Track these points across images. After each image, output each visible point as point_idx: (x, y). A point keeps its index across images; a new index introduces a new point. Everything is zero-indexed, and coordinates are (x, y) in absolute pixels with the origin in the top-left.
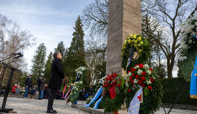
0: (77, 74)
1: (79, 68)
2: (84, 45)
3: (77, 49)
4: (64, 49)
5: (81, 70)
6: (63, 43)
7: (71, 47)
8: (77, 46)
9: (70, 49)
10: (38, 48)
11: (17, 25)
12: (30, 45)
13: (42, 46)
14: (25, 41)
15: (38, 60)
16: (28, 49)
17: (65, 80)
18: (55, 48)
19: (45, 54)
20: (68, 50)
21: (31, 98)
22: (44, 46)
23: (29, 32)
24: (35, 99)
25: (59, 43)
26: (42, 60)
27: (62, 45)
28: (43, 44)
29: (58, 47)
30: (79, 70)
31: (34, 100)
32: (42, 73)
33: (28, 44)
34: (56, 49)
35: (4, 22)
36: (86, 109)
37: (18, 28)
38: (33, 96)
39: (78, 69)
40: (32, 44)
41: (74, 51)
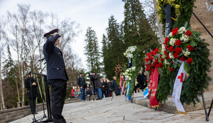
0: (128, 58)
1: (127, 50)
2: (142, 9)
3: (134, 18)
4: (117, 26)
5: (130, 52)
6: (114, 17)
7: (126, 19)
8: (134, 15)
9: (126, 21)
10: (86, 35)
11: (54, 16)
12: (76, 35)
13: (90, 31)
14: (69, 32)
15: (91, 51)
16: (75, 41)
17: (118, 69)
18: (106, 28)
19: (96, 39)
20: (124, 25)
21: (90, 100)
22: (91, 30)
23: (70, 19)
24: (94, 99)
25: (109, 19)
26: (95, 49)
27: (114, 20)
28: (90, 28)
29: (109, 25)
30: (128, 52)
31: (92, 101)
32: (99, 65)
33: (74, 34)
34: (108, 29)
35: (41, 18)
36: (142, 102)
37: (56, 18)
38: (91, 98)
39: (126, 52)
40: (78, 32)
41: (131, 23)
